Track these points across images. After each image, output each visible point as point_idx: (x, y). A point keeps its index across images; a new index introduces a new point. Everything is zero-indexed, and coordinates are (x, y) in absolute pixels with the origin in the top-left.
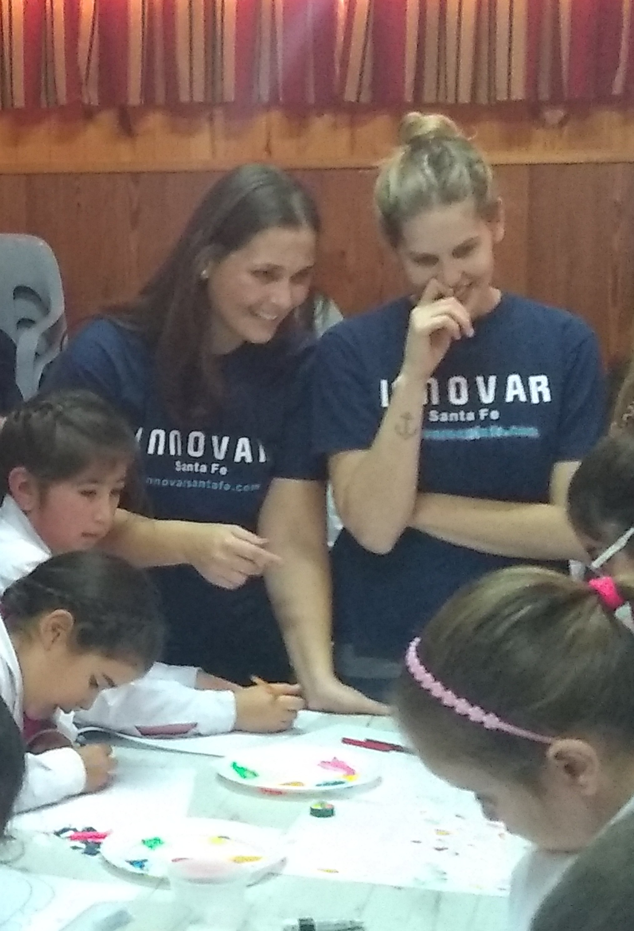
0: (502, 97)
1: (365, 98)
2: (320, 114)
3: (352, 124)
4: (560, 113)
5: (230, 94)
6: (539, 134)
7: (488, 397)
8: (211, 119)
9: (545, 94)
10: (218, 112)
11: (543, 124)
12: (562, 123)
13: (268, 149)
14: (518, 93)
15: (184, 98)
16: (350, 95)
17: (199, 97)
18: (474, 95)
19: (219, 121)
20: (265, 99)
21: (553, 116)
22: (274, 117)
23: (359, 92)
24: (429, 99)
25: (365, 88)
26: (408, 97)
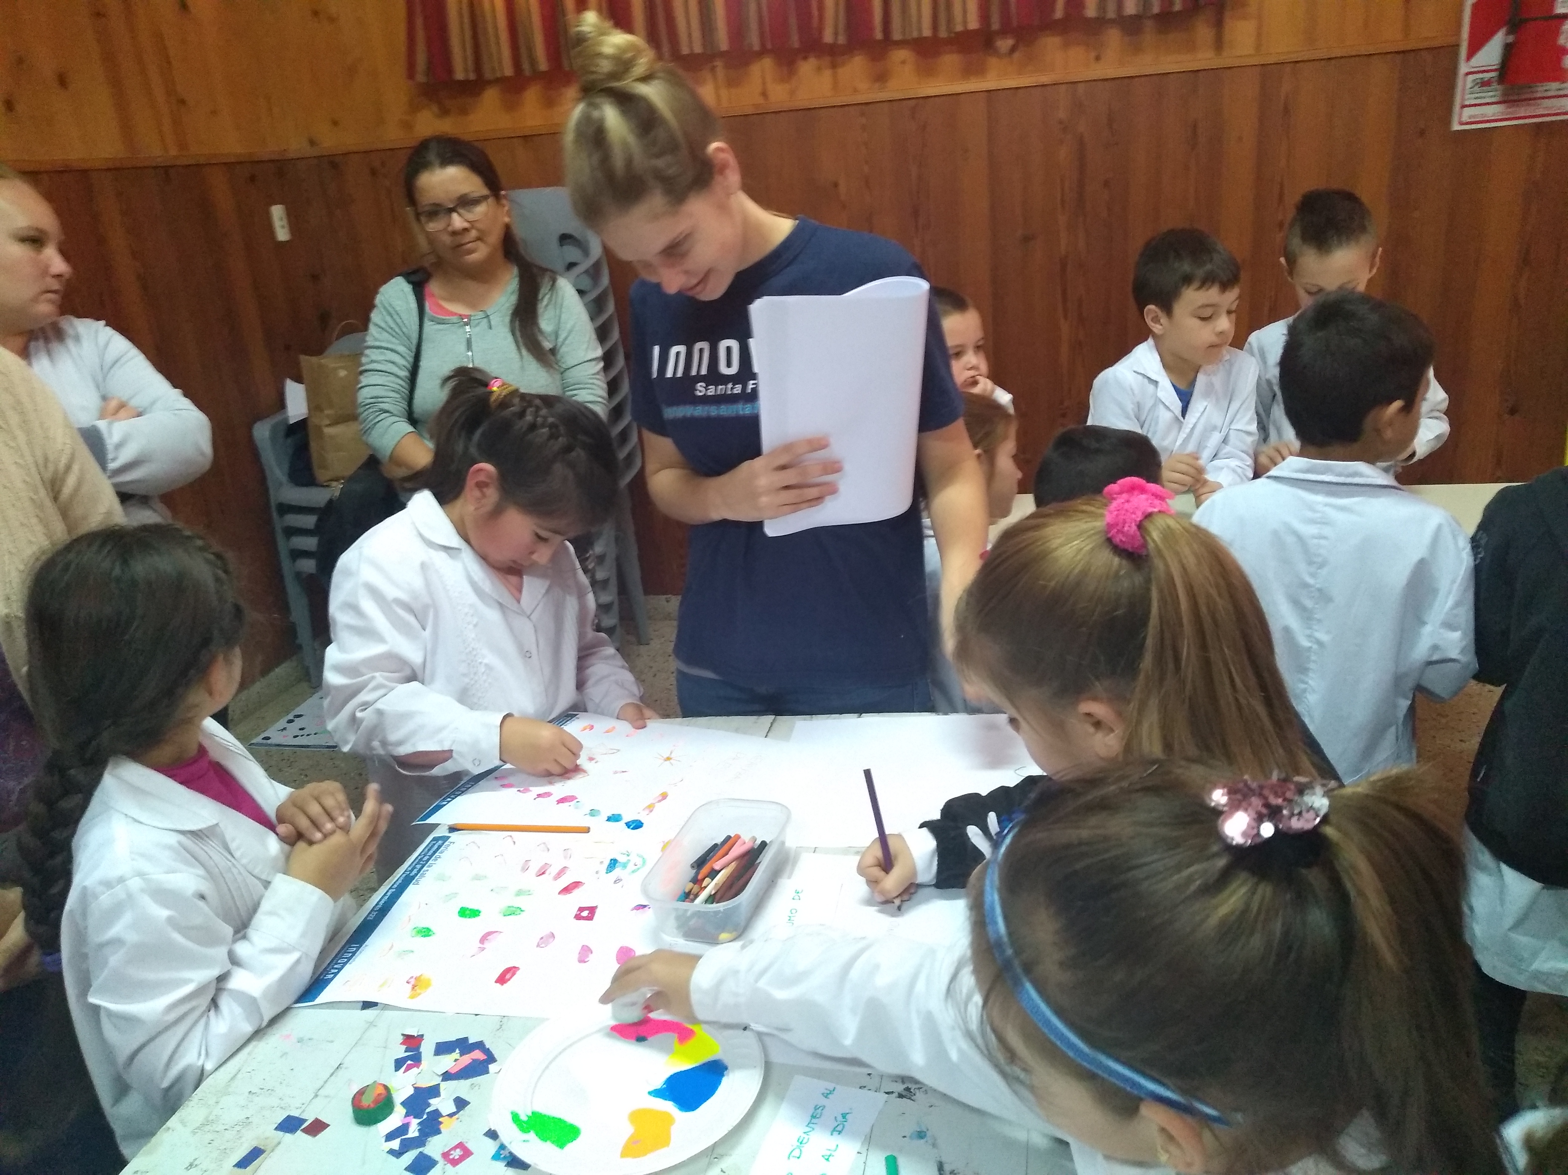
0: (959, 28)
1: (842, 40)
2: (805, 58)
3: (834, 66)
4: (1010, 41)
5: (724, 44)
6: (993, 61)
8: (713, 69)
9: (996, 26)
11: (996, 52)
12: (1013, 50)
13: (764, 94)
14: (973, 24)
15: (685, 51)
16: (828, 37)
17: (698, 49)
18: (935, 27)
19: (720, 72)
20: (756, 47)
21: (1004, 44)
22: (767, 63)
23: (836, 34)
24: (897, 36)
25: (841, 30)
26: (879, 35)
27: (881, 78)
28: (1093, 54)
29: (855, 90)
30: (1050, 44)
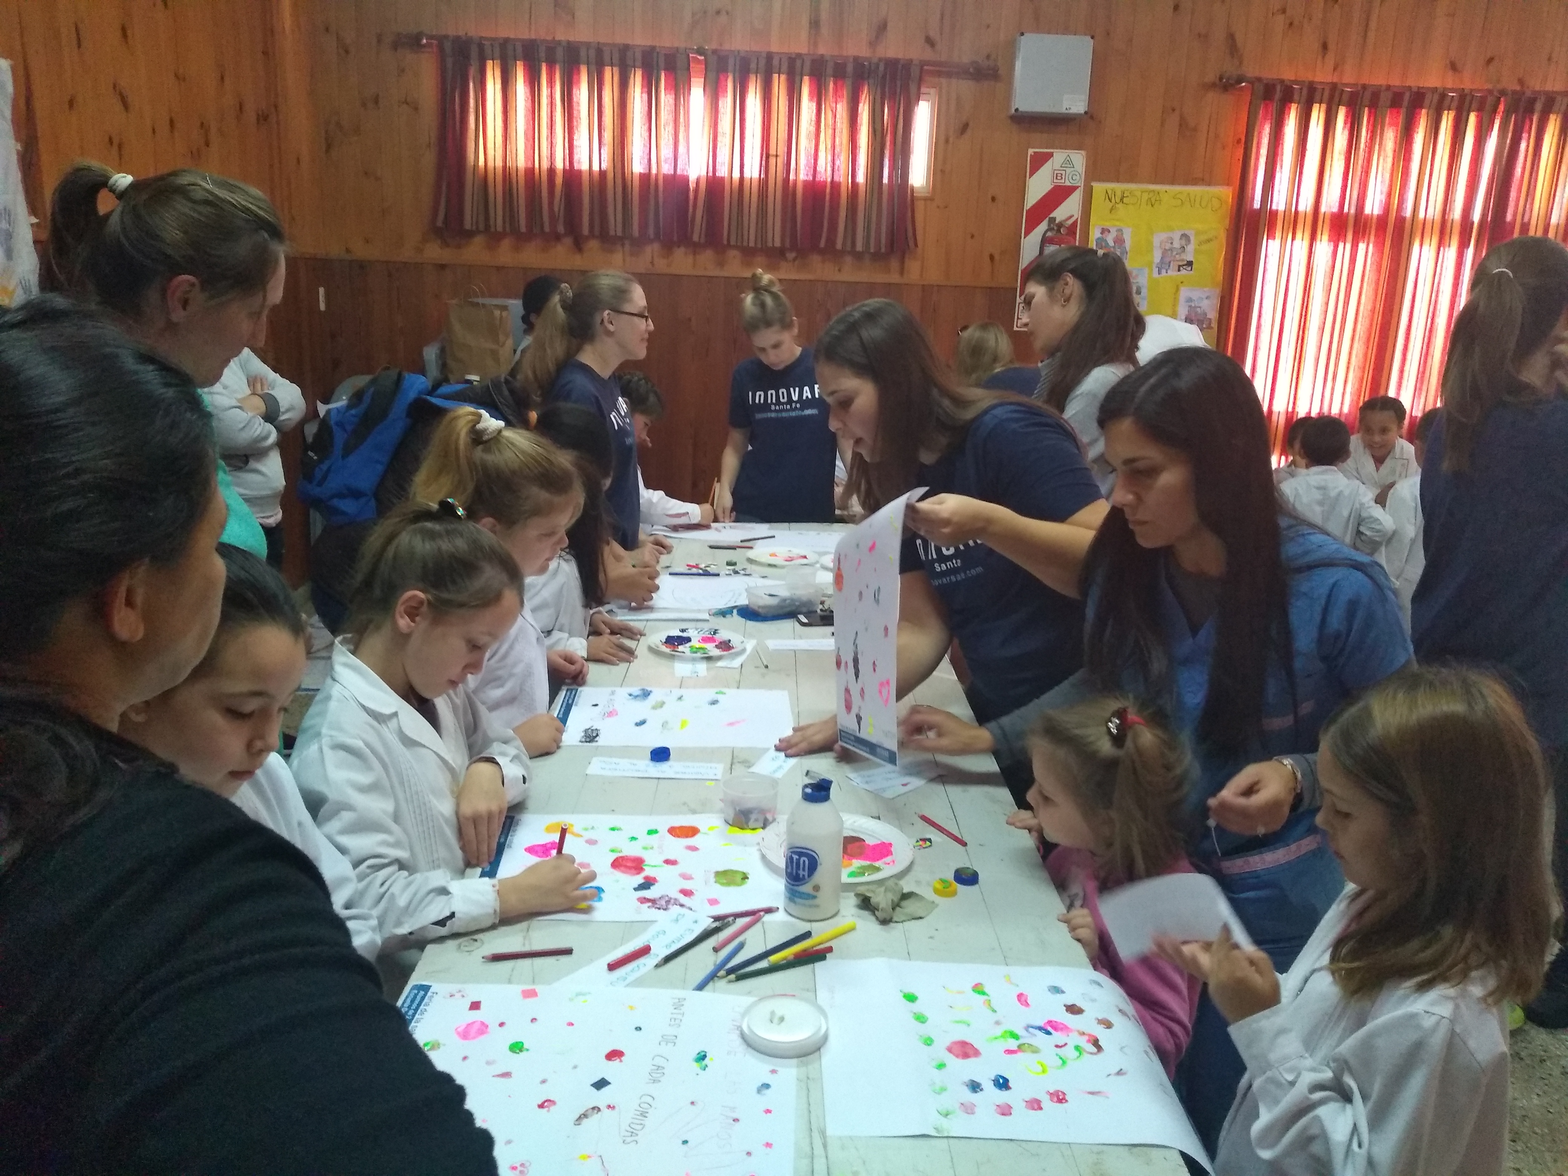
0: (768, 244)
1: (703, 240)
2: (679, 247)
3: (695, 253)
4: (793, 255)
5: (636, 232)
6: (783, 264)
7: (795, 398)
8: (623, 245)
9: (787, 246)
10: (627, 243)
11: (786, 260)
12: (795, 259)
13: (652, 263)
14: (778, 244)
15: (612, 233)
16: (696, 238)
17: (619, 233)
18: (756, 243)
19: (627, 247)
20: (652, 237)
21: (791, 255)
22: (656, 246)
23: (700, 237)
24: (733, 243)
25: (703, 236)
26: (725, 242)
27: (721, 264)
28: (837, 268)
29: (705, 269)
30: (815, 259)
